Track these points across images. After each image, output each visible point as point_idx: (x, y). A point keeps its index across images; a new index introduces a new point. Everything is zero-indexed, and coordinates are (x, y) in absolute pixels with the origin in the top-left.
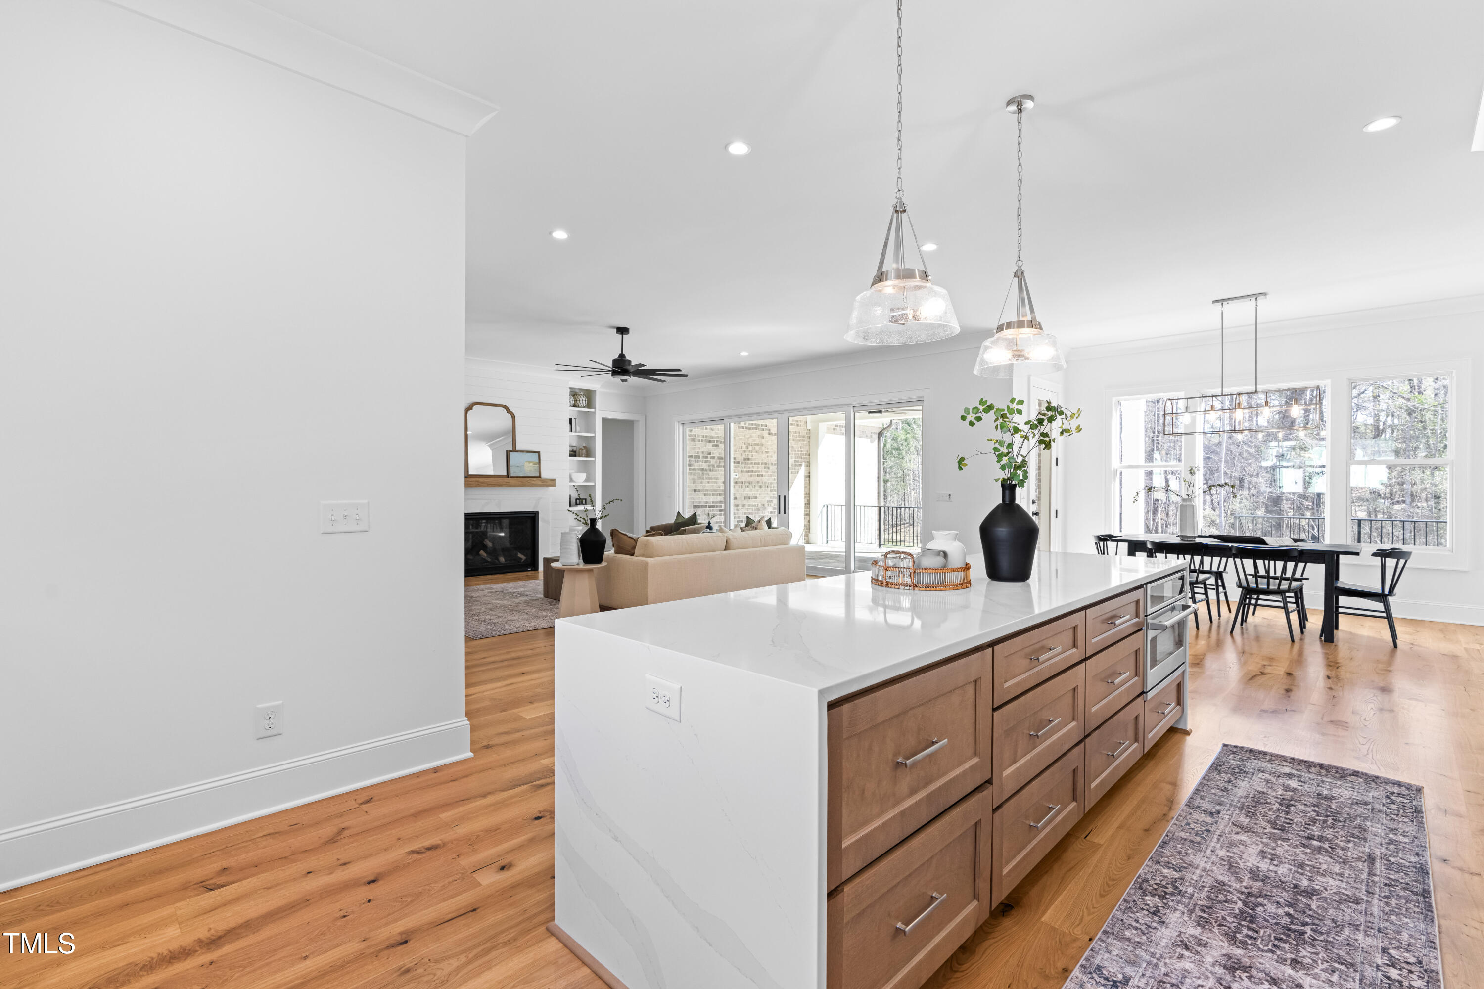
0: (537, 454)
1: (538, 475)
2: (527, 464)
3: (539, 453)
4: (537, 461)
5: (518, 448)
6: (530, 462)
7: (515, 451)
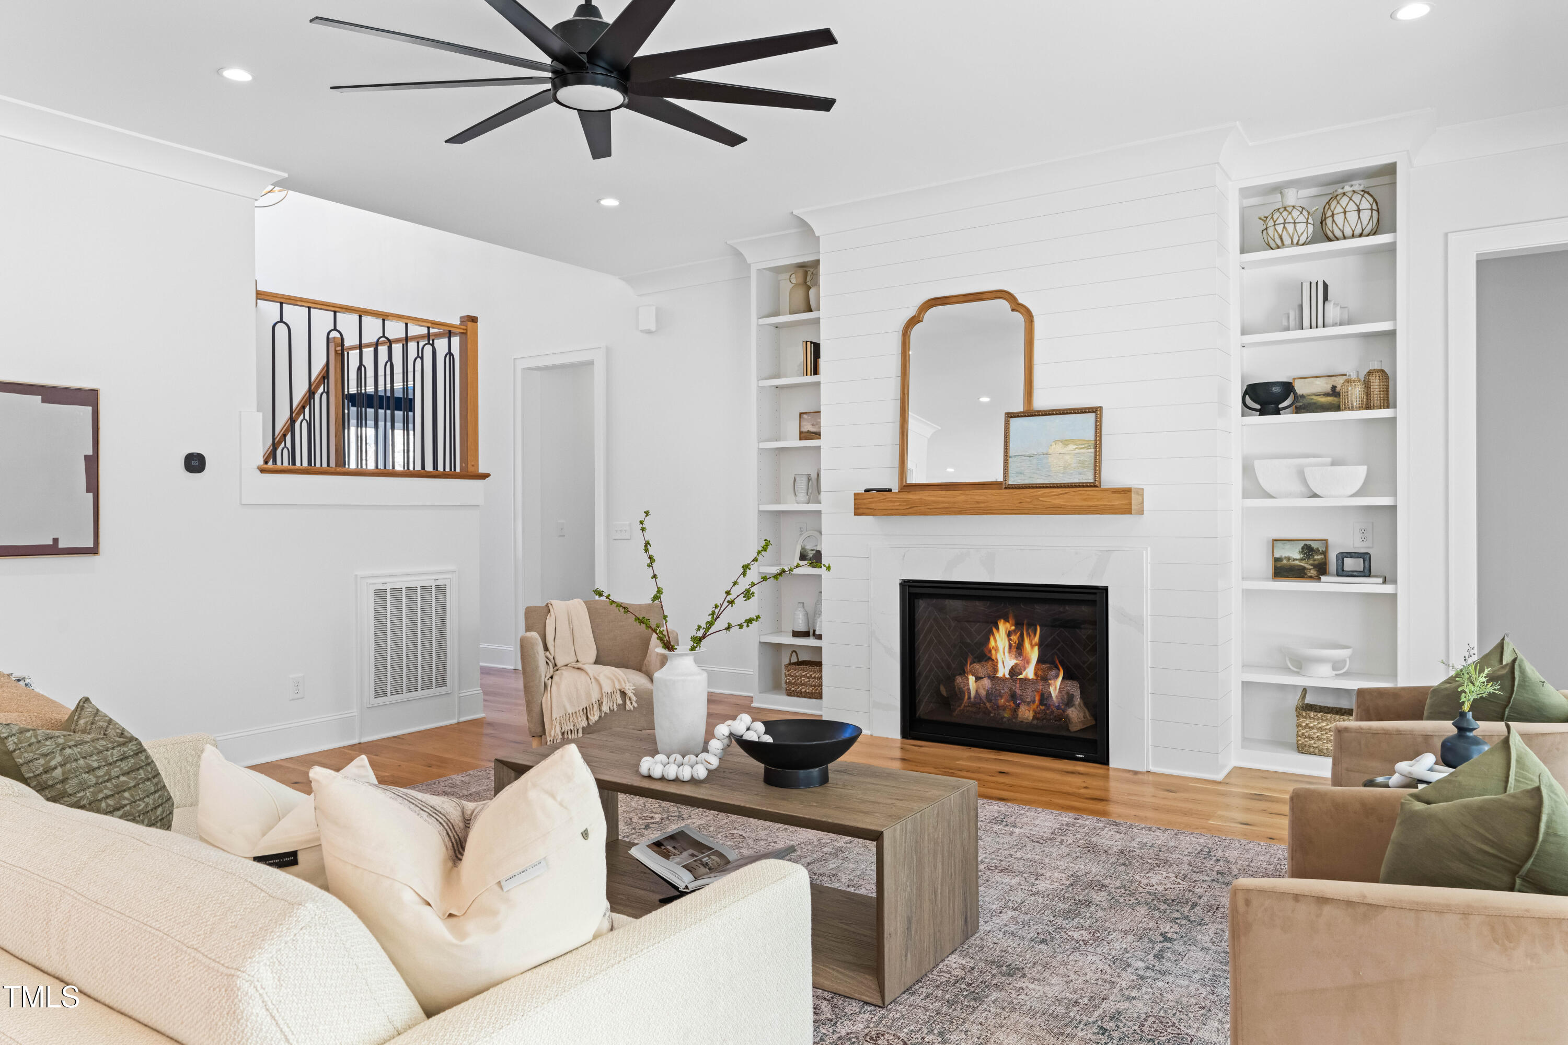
0: (1092, 416)
1: (1089, 478)
2: (1059, 448)
3: (1096, 411)
4: (1090, 435)
5: (1040, 403)
6: (1066, 443)
7: (1030, 413)
